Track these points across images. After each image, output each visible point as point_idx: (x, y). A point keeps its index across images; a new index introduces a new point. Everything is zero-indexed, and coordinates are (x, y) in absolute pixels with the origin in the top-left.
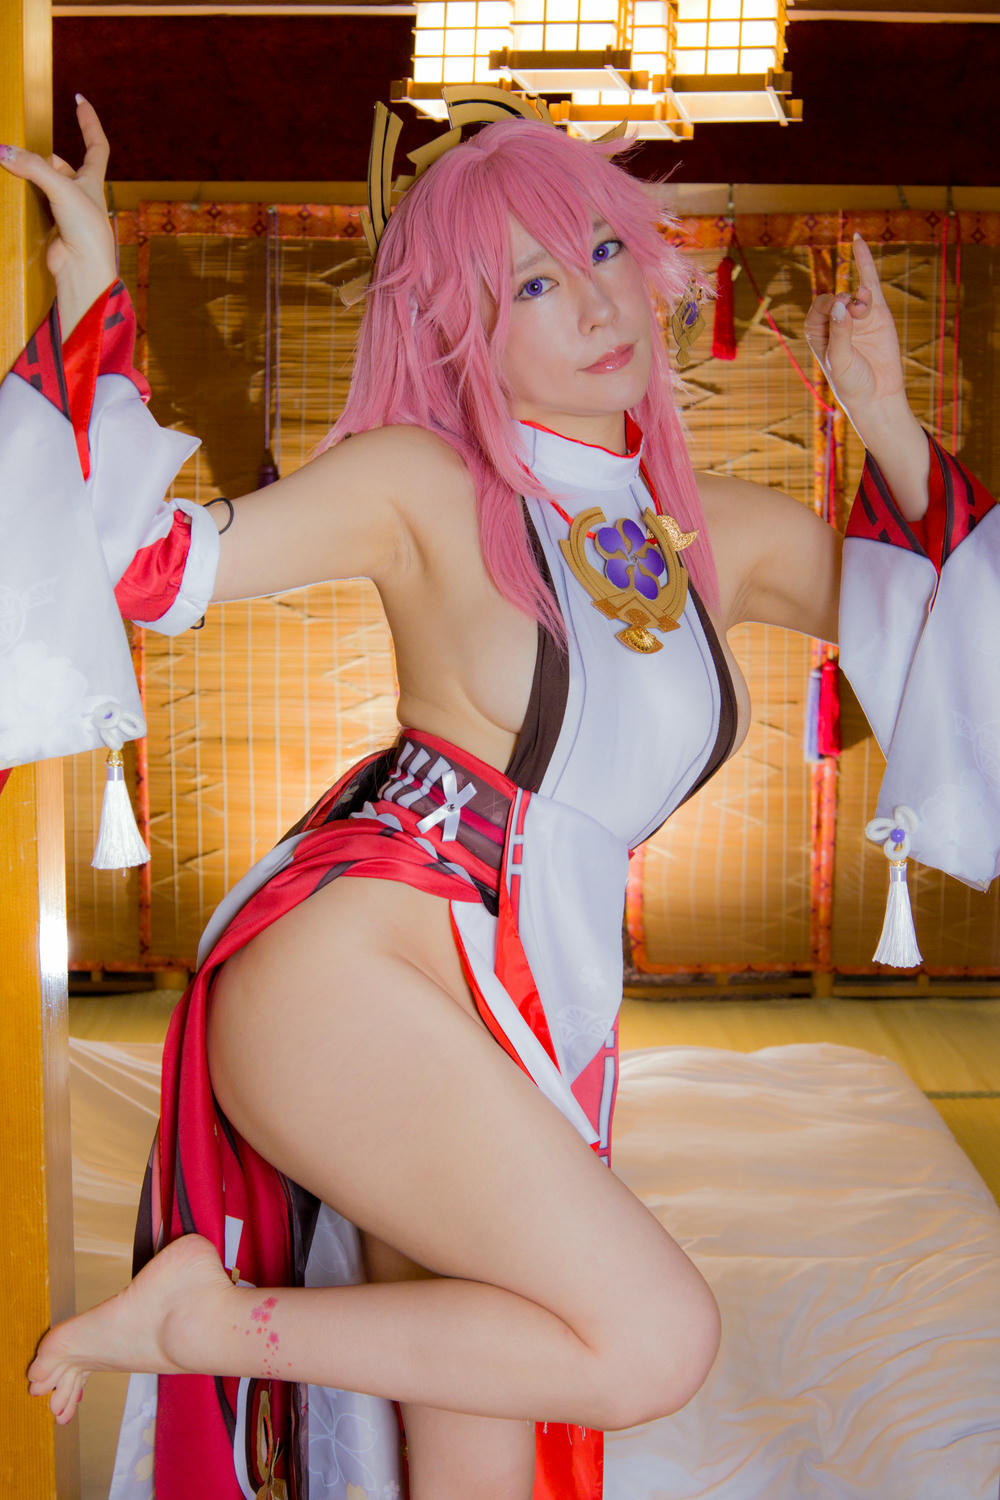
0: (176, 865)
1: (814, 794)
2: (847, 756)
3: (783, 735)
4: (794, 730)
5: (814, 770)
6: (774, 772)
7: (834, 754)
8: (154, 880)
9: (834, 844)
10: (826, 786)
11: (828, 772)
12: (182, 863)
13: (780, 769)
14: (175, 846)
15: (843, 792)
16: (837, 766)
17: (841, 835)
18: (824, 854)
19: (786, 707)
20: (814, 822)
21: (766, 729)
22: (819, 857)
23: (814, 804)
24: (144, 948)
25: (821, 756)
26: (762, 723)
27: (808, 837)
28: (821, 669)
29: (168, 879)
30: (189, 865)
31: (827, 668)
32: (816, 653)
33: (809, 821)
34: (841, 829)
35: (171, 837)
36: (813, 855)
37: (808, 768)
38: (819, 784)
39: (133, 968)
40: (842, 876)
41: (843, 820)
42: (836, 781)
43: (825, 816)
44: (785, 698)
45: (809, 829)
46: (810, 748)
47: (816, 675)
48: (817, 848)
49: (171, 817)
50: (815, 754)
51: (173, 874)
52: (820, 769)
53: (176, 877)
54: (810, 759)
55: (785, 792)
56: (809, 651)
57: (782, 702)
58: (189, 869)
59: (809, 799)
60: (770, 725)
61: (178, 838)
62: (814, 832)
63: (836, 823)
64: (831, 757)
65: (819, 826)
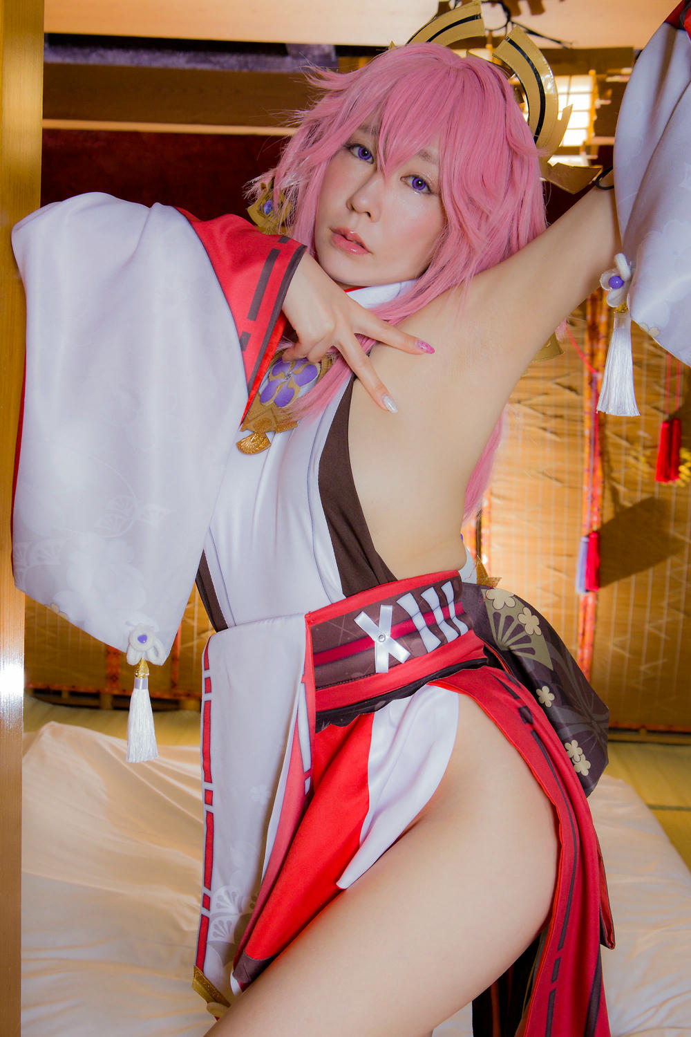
0: (195, 636)
1: (581, 614)
2: (603, 592)
3: (564, 576)
4: (570, 573)
5: (582, 599)
6: (556, 598)
7: (595, 590)
8: (182, 644)
9: (592, 645)
10: (590, 610)
11: (591, 600)
12: (199, 634)
13: (560, 597)
14: (195, 624)
15: (600, 613)
16: (597, 598)
17: (597, 641)
18: (586, 652)
19: (565, 558)
20: (581, 631)
21: (552, 572)
22: (583, 653)
23: (581, 619)
24: (174, 685)
25: (587, 591)
26: (549, 567)
27: (577, 641)
28: (588, 536)
29: (190, 644)
30: (203, 635)
31: (593, 536)
32: (585, 526)
33: (577, 630)
34: (598, 636)
35: (193, 618)
36: (579, 652)
37: (578, 598)
38: (585, 607)
39: (167, 696)
40: (597, 665)
41: (599, 630)
42: (596, 607)
43: (588, 628)
44: (565, 552)
45: (577, 634)
46: (580, 586)
47: (585, 540)
48: (582, 647)
49: (194, 606)
50: (583, 588)
51: (193, 640)
52: (586, 598)
53: (195, 642)
54: (580, 591)
55: (563, 612)
56: (582, 525)
57: (561, 555)
58: (202, 638)
59: (578, 617)
60: (555, 569)
61: (198, 619)
62: (580, 638)
63: (594, 633)
64: (593, 591)
65: (583, 634)
